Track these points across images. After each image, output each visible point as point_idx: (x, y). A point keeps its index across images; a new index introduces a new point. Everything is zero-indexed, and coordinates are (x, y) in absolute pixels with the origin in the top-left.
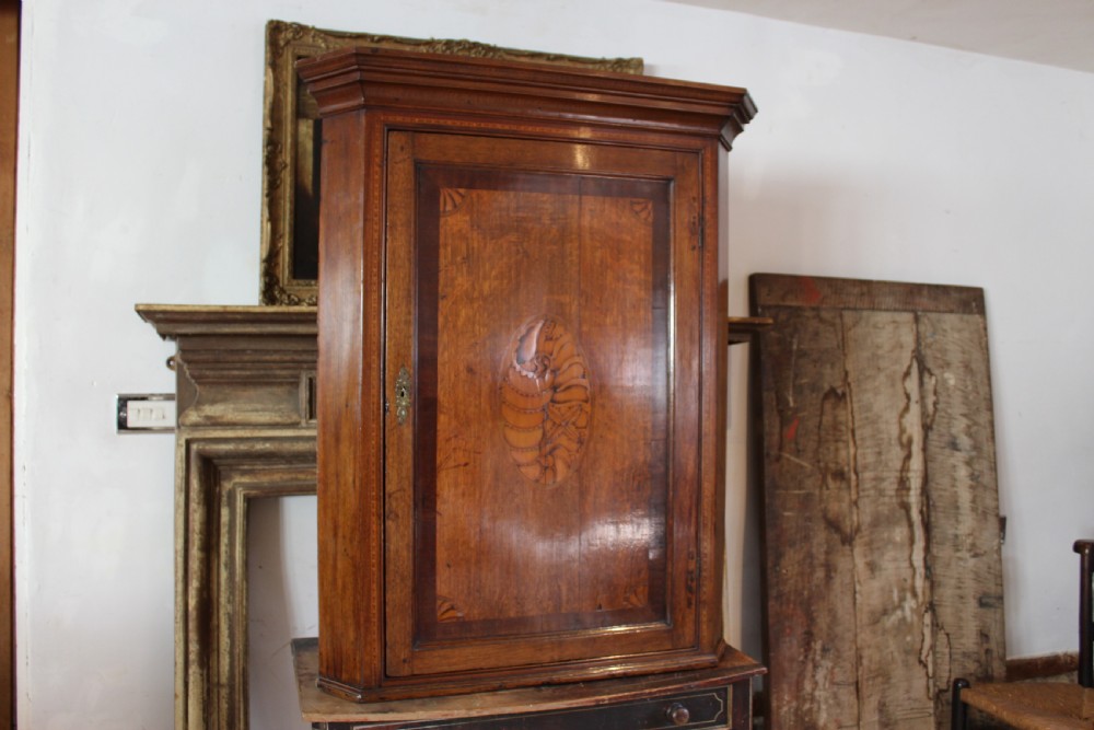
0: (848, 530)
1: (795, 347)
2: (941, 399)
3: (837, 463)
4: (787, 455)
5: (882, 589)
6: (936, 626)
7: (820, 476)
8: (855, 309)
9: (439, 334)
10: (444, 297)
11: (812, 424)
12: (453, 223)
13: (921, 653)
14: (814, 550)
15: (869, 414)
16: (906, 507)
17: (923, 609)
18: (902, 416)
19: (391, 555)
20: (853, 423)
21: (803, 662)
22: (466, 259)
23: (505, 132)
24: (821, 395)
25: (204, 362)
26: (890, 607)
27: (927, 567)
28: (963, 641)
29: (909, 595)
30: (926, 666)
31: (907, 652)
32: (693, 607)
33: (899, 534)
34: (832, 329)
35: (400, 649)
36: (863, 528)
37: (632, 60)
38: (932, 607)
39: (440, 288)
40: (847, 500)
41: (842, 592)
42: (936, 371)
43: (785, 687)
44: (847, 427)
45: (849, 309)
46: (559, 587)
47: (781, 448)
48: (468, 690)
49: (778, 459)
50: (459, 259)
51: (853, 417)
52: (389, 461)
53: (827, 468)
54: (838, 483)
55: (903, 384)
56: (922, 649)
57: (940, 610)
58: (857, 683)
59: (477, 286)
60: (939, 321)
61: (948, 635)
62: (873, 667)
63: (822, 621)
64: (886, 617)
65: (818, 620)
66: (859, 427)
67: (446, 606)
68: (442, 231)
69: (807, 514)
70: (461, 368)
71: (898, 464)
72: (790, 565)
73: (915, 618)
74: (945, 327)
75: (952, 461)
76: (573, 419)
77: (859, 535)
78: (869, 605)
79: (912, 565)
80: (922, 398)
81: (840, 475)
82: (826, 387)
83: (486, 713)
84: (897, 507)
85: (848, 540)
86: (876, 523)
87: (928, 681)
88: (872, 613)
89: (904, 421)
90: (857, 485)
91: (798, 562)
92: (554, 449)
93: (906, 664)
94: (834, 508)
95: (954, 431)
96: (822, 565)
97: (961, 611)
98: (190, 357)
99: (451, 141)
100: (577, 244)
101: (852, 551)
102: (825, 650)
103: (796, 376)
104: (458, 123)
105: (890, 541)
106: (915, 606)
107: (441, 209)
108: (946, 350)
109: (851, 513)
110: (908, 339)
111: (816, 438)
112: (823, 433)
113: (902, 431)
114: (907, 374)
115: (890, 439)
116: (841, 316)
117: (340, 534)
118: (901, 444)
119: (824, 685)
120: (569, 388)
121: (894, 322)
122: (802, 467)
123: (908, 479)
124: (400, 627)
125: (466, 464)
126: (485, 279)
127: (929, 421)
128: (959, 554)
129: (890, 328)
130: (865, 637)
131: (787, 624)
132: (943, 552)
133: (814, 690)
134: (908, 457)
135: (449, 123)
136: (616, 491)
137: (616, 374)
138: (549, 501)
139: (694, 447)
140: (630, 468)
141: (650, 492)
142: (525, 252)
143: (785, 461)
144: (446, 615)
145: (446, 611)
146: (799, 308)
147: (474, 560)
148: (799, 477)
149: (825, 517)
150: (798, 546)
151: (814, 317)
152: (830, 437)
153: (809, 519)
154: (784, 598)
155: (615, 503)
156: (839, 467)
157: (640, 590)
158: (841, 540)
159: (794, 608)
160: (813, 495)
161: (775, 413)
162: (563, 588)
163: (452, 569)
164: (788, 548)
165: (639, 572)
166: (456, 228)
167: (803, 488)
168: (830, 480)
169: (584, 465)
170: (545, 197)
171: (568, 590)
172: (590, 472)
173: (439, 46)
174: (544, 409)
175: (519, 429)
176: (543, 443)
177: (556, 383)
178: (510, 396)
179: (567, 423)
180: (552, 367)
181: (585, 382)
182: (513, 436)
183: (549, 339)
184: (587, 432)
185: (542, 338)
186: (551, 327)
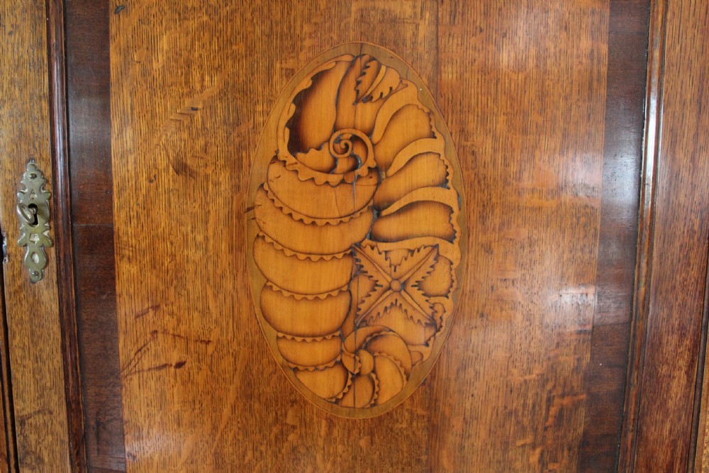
9: (113, 89)
76: (418, 277)
92: (376, 336)
120: (411, 207)
125: (180, 365)
136: (511, 428)
137: (519, 179)
138: (363, 443)
139: (687, 342)
140: (543, 380)
141: (581, 430)
155: (506, 451)
169: (442, 373)
172: (453, 386)
174: (352, 252)
175: (293, 296)
176: (349, 326)
177: (381, 195)
178: (273, 224)
179: (404, 284)
180: (372, 164)
181: (448, 197)
182: (281, 310)
183: (363, 98)
184: (448, 303)
185: (349, 96)
186: (370, 72)
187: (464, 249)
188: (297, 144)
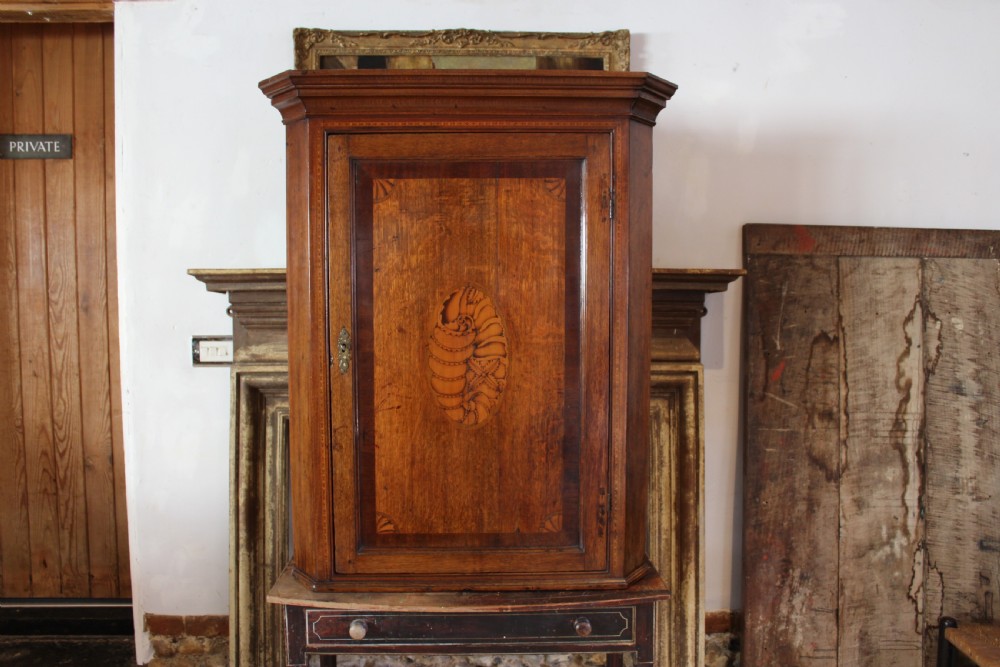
0: (835, 468)
1: (784, 294)
2: (946, 344)
3: (825, 404)
4: (772, 396)
5: (870, 526)
6: (929, 565)
7: (807, 416)
8: (852, 256)
9: (375, 300)
10: (377, 270)
11: (799, 367)
12: (385, 208)
13: (910, 589)
14: (797, 485)
15: (863, 358)
16: (901, 449)
17: (916, 547)
18: (900, 360)
19: (337, 478)
20: (846, 367)
21: (780, 587)
22: (396, 237)
23: (427, 127)
24: (811, 340)
25: (250, 311)
26: (877, 543)
27: (921, 507)
28: (959, 581)
29: (899, 533)
30: (915, 601)
31: (893, 587)
32: (604, 535)
33: (892, 473)
34: (826, 276)
35: (346, 553)
36: (851, 466)
37: (619, 31)
38: (924, 546)
39: (374, 263)
40: (835, 438)
41: (825, 525)
42: (941, 316)
43: (761, 608)
44: (838, 370)
45: (845, 256)
46: (481, 510)
47: (765, 388)
48: (400, 589)
49: (763, 398)
50: (390, 237)
51: (846, 360)
52: (334, 402)
53: (814, 408)
54: (826, 423)
55: (904, 329)
56: (911, 584)
57: (932, 549)
58: (837, 610)
59: (405, 260)
60: (948, 266)
61: (941, 574)
62: (855, 598)
63: (802, 551)
64: (872, 552)
65: (798, 550)
66: (852, 370)
67: (384, 521)
68: (375, 215)
69: (791, 451)
70: (393, 328)
71: (894, 407)
72: (771, 496)
73: (905, 555)
74: (954, 271)
75: (956, 405)
76: (492, 371)
77: (847, 472)
78: (854, 539)
79: (904, 504)
80: (925, 342)
81: (828, 416)
82: (817, 331)
83: (405, 610)
84: (890, 448)
85: (834, 477)
86: (866, 462)
87: (917, 616)
88: (857, 547)
89: (902, 364)
90: (847, 426)
91: (779, 495)
92: (477, 395)
93: (892, 598)
94: (819, 446)
95: (959, 375)
96: (804, 499)
97: (958, 552)
98: (238, 307)
99: (381, 139)
100: (494, 221)
101: (838, 487)
102: (803, 578)
103: (785, 321)
104: (386, 124)
105: (880, 480)
106: (905, 544)
107: (374, 197)
108: (955, 295)
109: (839, 451)
110: (912, 284)
111: (804, 380)
112: (811, 375)
113: (900, 374)
114: (909, 319)
115: (886, 382)
116: (837, 264)
117: (302, 459)
118: (898, 387)
119: (801, 610)
120: (488, 344)
121: (897, 267)
122: (787, 406)
123: (904, 421)
124: (346, 536)
125: (399, 407)
126: (412, 253)
127: (930, 365)
128: (958, 497)
129: (891, 274)
130: (848, 568)
131: (764, 551)
132: (940, 494)
133: (790, 613)
134: (906, 399)
135: (379, 124)
136: (532, 433)
137: (531, 332)
138: (472, 440)
139: (604, 397)
140: (545, 413)
141: (562, 435)
142: (447, 229)
143: (769, 401)
144: (384, 528)
145: (385, 524)
146: (791, 256)
147: (407, 485)
148: (783, 416)
149: (810, 455)
150: (779, 480)
151: (807, 265)
152: (818, 379)
153: (793, 456)
154: (763, 527)
155: (531, 444)
156: (827, 408)
157: (555, 518)
158: (827, 476)
159: (773, 537)
160: (798, 433)
161: (761, 356)
162: (485, 512)
163: (389, 491)
164: (768, 481)
165: (554, 503)
166: (387, 213)
167: (788, 427)
168: (816, 419)
169: (503, 410)
170: (465, 182)
171: (489, 514)
172: (508, 416)
173: (440, 36)
174: (467, 361)
175: (444, 379)
176: (466, 390)
177: (477, 340)
178: (436, 351)
179: (487, 374)
180: (473, 327)
181: (503, 339)
182: (439, 385)
183: (470, 303)
184: (504, 382)
185: (464, 302)
186: (472, 293)
187: (510, 360)
188: (445, 320)
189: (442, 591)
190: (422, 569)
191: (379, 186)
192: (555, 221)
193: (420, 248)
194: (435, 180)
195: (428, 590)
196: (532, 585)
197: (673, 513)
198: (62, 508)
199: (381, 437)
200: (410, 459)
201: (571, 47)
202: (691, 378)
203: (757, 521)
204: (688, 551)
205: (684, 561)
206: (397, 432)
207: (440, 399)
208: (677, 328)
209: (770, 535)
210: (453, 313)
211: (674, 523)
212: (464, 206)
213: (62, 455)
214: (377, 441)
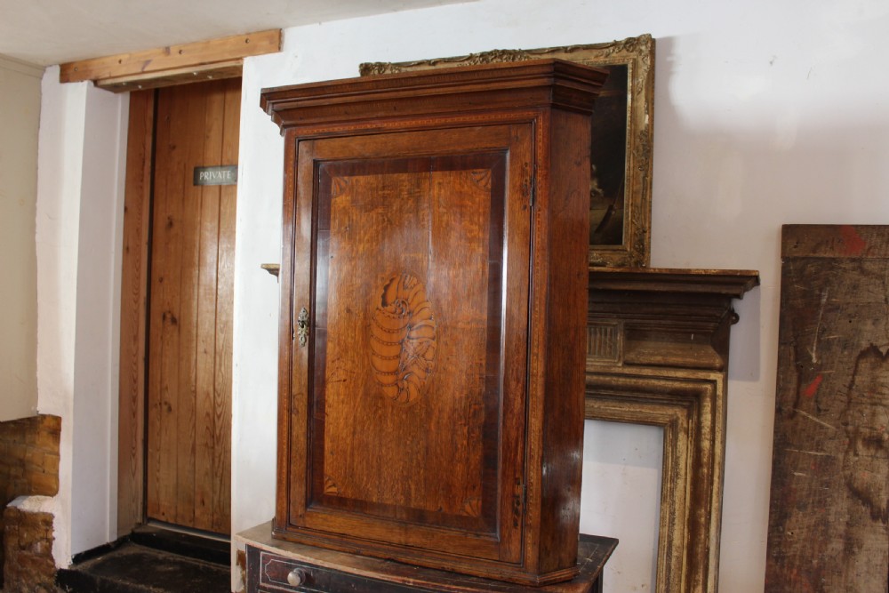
0: (882, 505)
1: (824, 301)
3: (872, 428)
4: (804, 413)
7: (847, 441)
10: (332, 257)
11: (840, 383)
12: (340, 201)
14: (831, 518)
22: (349, 228)
23: (373, 130)
24: (856, 353)
32: (519, 527)
34: (878, 282)
35: (298, 508)
39: (330, 250)
41: (868, 572)
46: (409, 485)
47: (796, 405)
49: (794, 416)
50: (342, 228)
52: (294, 372)
53: (857, 432)
54: (872, 451)
59: (355, 249)
67: (330, 483)
68: (333, 208)
69: (826, 478)
70: (342, 308)
72: (799, 524)
76: (423, 353)
81: (876, 443)
82: (865, 344)
85: (881, 517)
91: (808, 527)
92: (409, 375)
94: (863, 477)
96: (841, 536)
100: (428, 211)
103: (824, 330)
104: (342, 129)
107: (332, 193)
111: (845, 398)
112: (855, 394)
120: (420, 327)
122: (822, 427)
124: (299, 491)
125: (345, 381)
126: (360, 242)
135: (336, 129)
136: (456, 416)
137: (457, 317)
138: (404, 417)
140: (467, 398)
141: (483, 420)
142: (389, 220)
143: (801, 419)
144: (330, 490)
145: (330, 487)
146: (833, 259)
147: (349, 452)
148: (817, 438)
149: (849, 485)
150: (809, 510)
151: (854, 269)
152: (864, 400)
153: (828, 484)
154: (786, 561)
155: (454, 425)
156: (875, 434)
157: (475, 502)
158: (872, 513)
159: (798, 574)
160: (834, 459)
161: (792, 368)
162: (413, 487)
163: (335, 456)
164: (795, 510)
165: (474, 487)
166: (342, 206)
167: (822, 450)
168: (860, 445)
169: (431, 391)
170: (404, 176)
171: (416, 490)
172: (435, 397)
173: (477, 59)
174: (402, 342)
175: (382, 357)
176: (400, 369)
177: (411, 323)
178: (376, 332)
179: (418, 355)
180: (408, 311)
181: (433, 323)
182: (378, 362)
183: (406, 288)
184: (433, 363)
185: (401, 287)
186: (408, 279)
187: (438, 343)
188: (384, 304)
189: (370, 556)
190: (356, 532)
191: (337, 183)
192: (481, 210)
193: (366, 238)
194: (380, 176)
195: (358, 553)
196: (448, 565)
197: (686, 530)
198: (217, 460)
199: (330, 407)
200: (352, 430)
201: (597, 56)
202: (709, 387)
203: (779, 553)
204: (697, 573)
205: (692, 584)
206: (343, 402)
207: (379, 376)
208: (694, 333)
209: (795, 571)
210: (391, 297)
211: (686, 541)
212: (403, 199)
213: (219, 417)
214: (327, 410)
